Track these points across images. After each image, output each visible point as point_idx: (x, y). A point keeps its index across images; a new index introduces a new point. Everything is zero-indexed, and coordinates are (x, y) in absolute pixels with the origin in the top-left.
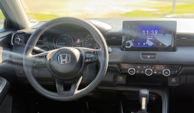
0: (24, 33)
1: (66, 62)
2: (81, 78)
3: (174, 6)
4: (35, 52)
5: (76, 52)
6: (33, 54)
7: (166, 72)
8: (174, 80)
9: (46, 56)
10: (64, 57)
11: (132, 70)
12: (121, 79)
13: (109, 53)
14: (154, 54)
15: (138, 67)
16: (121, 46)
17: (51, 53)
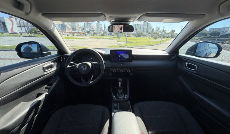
0: (67, 56)
1: (85, 69)
2: (93, 76)
3: (126, 44)
4: (71, 64)
5: (90, 64)
6: (70, 66)
7: (128, 71)
8: (131, 73)
9: (76, 66)
10: (84, 67)
11: (115, 71)
12: (110, 74)
13: (105, 64)
14: (124, 64)
15: (117, 69)
16: (110, 60)
17: (78, 64)
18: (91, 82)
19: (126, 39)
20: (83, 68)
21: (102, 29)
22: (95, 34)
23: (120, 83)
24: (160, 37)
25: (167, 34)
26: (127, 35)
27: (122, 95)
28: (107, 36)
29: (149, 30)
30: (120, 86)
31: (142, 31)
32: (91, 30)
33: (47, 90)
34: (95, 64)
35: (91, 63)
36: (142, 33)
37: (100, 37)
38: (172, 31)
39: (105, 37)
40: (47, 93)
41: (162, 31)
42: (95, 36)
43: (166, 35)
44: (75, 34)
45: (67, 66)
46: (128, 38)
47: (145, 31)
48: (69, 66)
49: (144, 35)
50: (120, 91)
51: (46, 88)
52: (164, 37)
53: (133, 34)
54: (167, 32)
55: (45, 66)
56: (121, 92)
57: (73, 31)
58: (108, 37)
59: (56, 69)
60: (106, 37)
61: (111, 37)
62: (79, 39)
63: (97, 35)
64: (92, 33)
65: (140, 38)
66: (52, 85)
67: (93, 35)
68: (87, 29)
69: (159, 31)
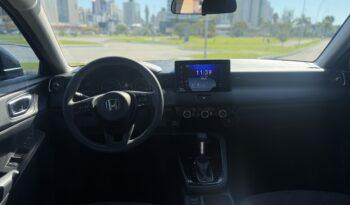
1: (116, 109)
6: (74, 101)
7: (222, 113)
8: (228, 120)
9: (90, 102)
10: (112, 103)
11: (187, 114)
14: (210, 95)
15: (193, 109)
17: (96, 98)
18: (130, 141)
19: (206, 43)
20: (110, 106)
21: (139, 17)
22: (121, 30)
23: (202, 144)
24: (297, 35)
25: (314, 27)
26: (207, 33)
27: (209, 175)
28: (153, 35)
29: (266, 18)
30: (202, 152)
31: (245, 20)
32: (111, 20)
33: (16, 164)
34: (139, 96)
35: (130, 94)
36: (246, 27)
37: (133, 38)
38: (328, 18)
39: (147, 39)
40: (17, 172)
41: (299, 20)
42: (122, 37)
43: (310, 30)
44: (68, 31)
45: (67, 100)
46: (210, 40)
47: (255, 19)
48: (71, 102)
49: (252, 31)
50: (203, 167)
51: (13, 160)
52: (306, 35)
53: (223, 29)
54: (313, 22)
55: (11, 102)
56: (206, 167)
57: (61, 24)
58: (157, 39)
59: (36, 110)
60: (150, 39)
61: (164, 38)
62: (79, 43)
63: (126, 34)
64: (113, 27)
65: (241, 39)
66: (27, 151)
67: (116, 33)
68: (98, 19)
69: (292, 20)
